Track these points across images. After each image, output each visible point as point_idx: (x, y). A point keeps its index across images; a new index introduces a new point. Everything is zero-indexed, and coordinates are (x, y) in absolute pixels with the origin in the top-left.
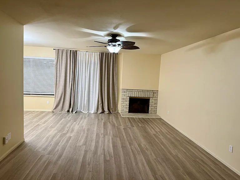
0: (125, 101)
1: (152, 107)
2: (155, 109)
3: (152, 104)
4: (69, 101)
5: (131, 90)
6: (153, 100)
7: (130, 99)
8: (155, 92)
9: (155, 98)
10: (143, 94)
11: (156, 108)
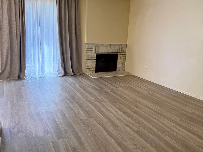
0: (90, 58)
1: (120, 64)
2: (123, 66)
3: (120, 60)
4: (19, 63)
5: (98, 45)
6: (121, 56)
7: (97, 55)
8: (124, 46)
9: (123, 53)
10: (111, 49)
11: (124, 64)
